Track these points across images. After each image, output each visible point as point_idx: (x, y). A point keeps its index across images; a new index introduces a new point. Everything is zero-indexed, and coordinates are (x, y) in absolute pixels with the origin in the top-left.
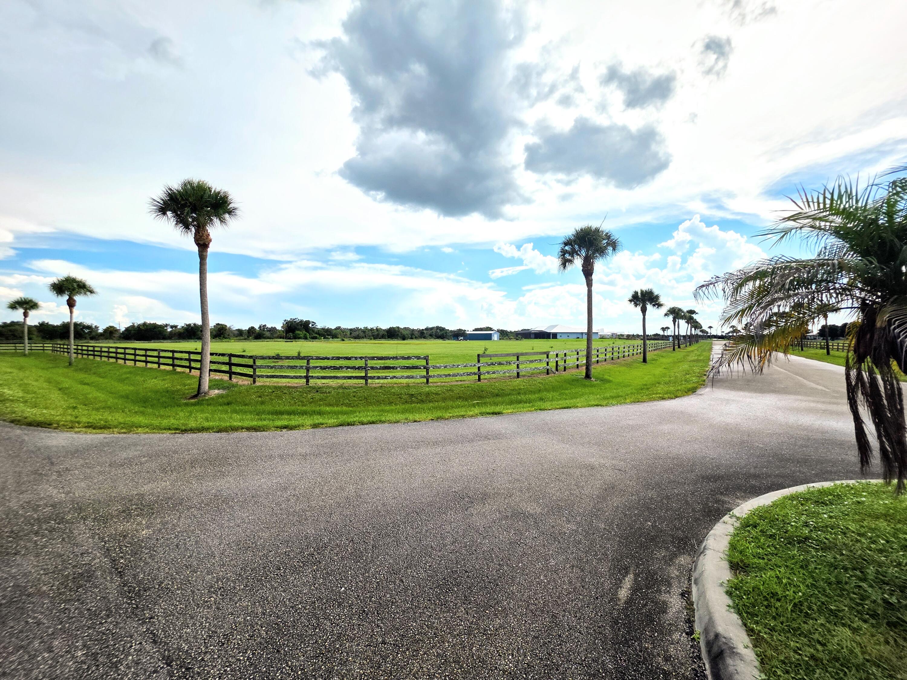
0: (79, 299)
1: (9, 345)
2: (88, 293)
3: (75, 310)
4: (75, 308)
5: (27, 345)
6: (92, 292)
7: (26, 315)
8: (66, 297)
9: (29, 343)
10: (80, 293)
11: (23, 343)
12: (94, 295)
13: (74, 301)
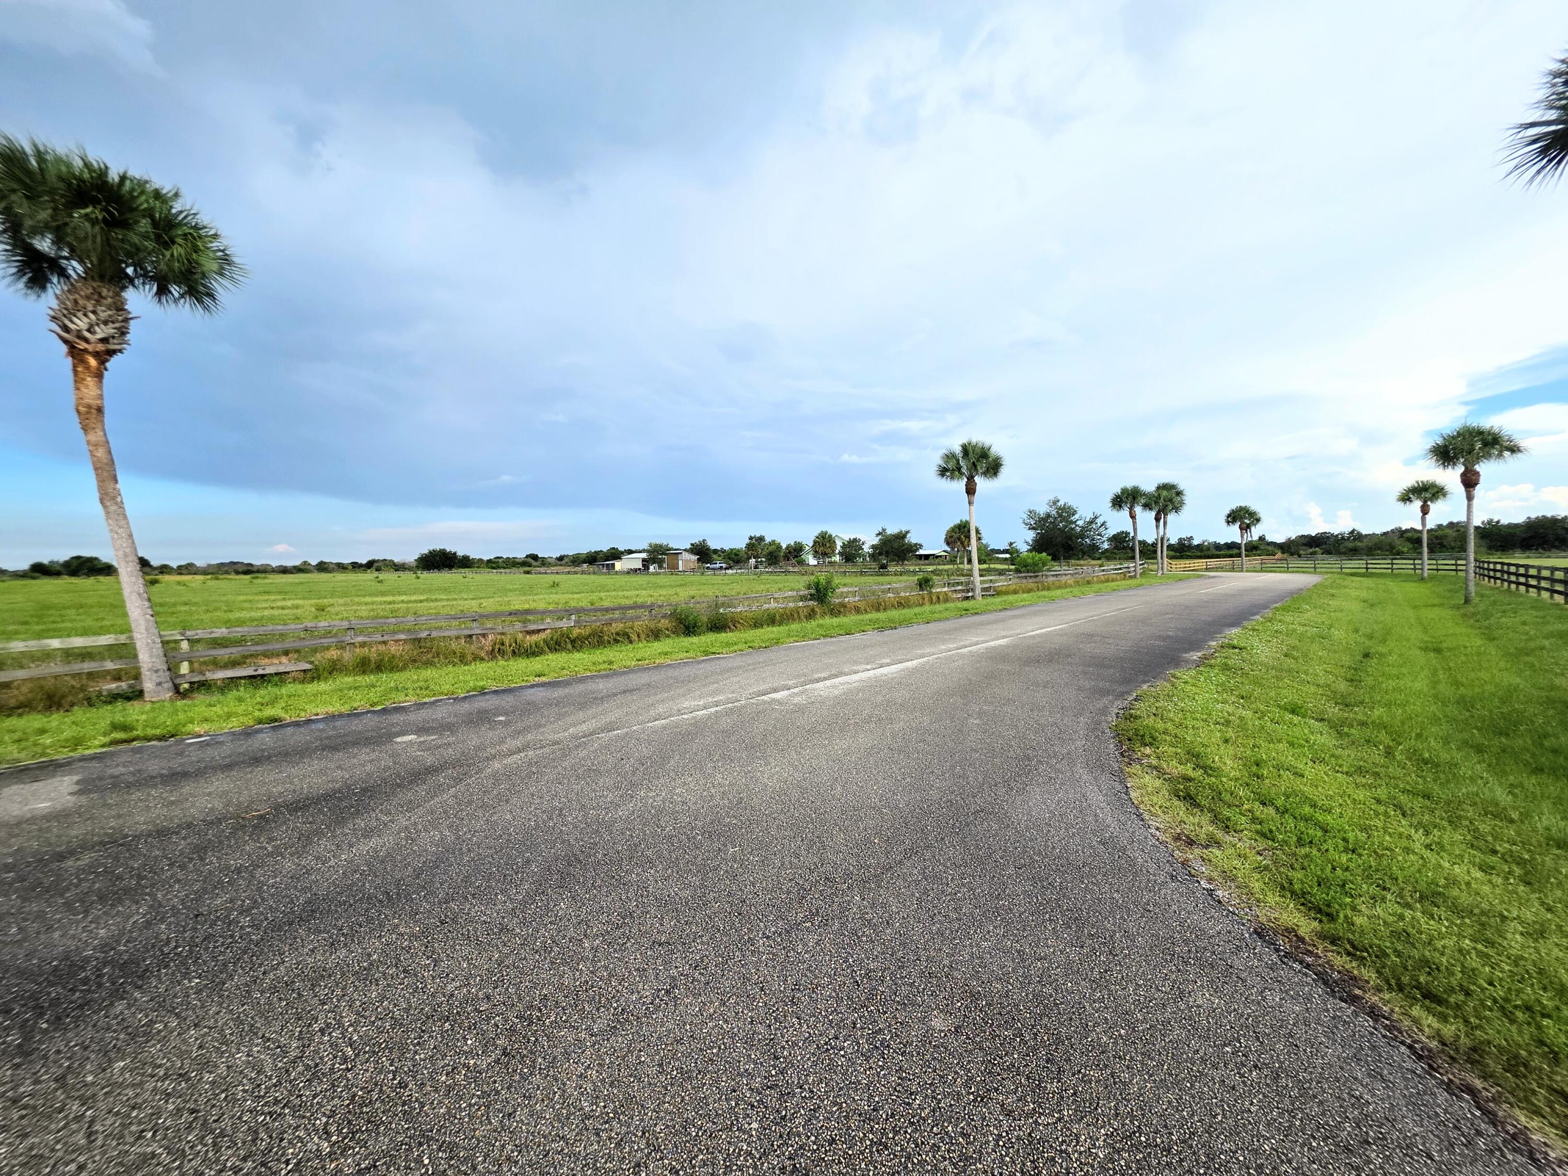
0: (1484, 468)
1: (1405, 561)
2: (1507, 454)
3: (1478, 491)
4: (1478, 487)
5: (1427, 562)
6: (1514, 449)
7: (1425, 510)
8: (1460, 469)
9: (1429, 559)
10: (1488, 456)
11: (1420, 559)
12: (1519, 455)
13: (1477, 474)
